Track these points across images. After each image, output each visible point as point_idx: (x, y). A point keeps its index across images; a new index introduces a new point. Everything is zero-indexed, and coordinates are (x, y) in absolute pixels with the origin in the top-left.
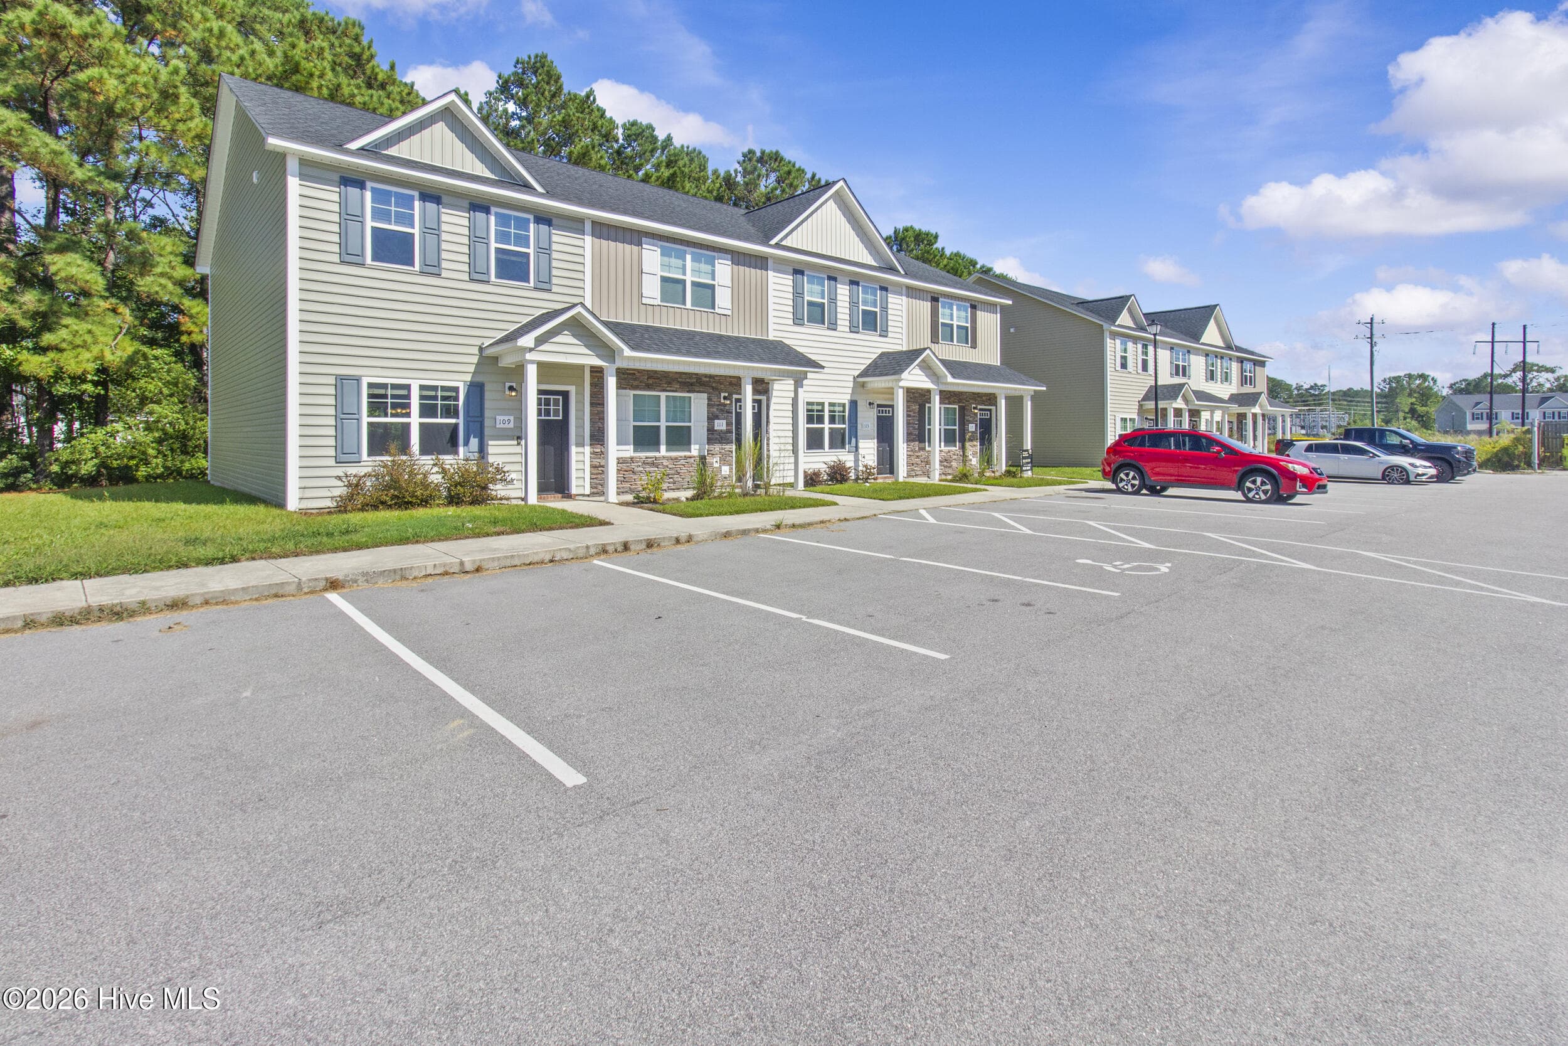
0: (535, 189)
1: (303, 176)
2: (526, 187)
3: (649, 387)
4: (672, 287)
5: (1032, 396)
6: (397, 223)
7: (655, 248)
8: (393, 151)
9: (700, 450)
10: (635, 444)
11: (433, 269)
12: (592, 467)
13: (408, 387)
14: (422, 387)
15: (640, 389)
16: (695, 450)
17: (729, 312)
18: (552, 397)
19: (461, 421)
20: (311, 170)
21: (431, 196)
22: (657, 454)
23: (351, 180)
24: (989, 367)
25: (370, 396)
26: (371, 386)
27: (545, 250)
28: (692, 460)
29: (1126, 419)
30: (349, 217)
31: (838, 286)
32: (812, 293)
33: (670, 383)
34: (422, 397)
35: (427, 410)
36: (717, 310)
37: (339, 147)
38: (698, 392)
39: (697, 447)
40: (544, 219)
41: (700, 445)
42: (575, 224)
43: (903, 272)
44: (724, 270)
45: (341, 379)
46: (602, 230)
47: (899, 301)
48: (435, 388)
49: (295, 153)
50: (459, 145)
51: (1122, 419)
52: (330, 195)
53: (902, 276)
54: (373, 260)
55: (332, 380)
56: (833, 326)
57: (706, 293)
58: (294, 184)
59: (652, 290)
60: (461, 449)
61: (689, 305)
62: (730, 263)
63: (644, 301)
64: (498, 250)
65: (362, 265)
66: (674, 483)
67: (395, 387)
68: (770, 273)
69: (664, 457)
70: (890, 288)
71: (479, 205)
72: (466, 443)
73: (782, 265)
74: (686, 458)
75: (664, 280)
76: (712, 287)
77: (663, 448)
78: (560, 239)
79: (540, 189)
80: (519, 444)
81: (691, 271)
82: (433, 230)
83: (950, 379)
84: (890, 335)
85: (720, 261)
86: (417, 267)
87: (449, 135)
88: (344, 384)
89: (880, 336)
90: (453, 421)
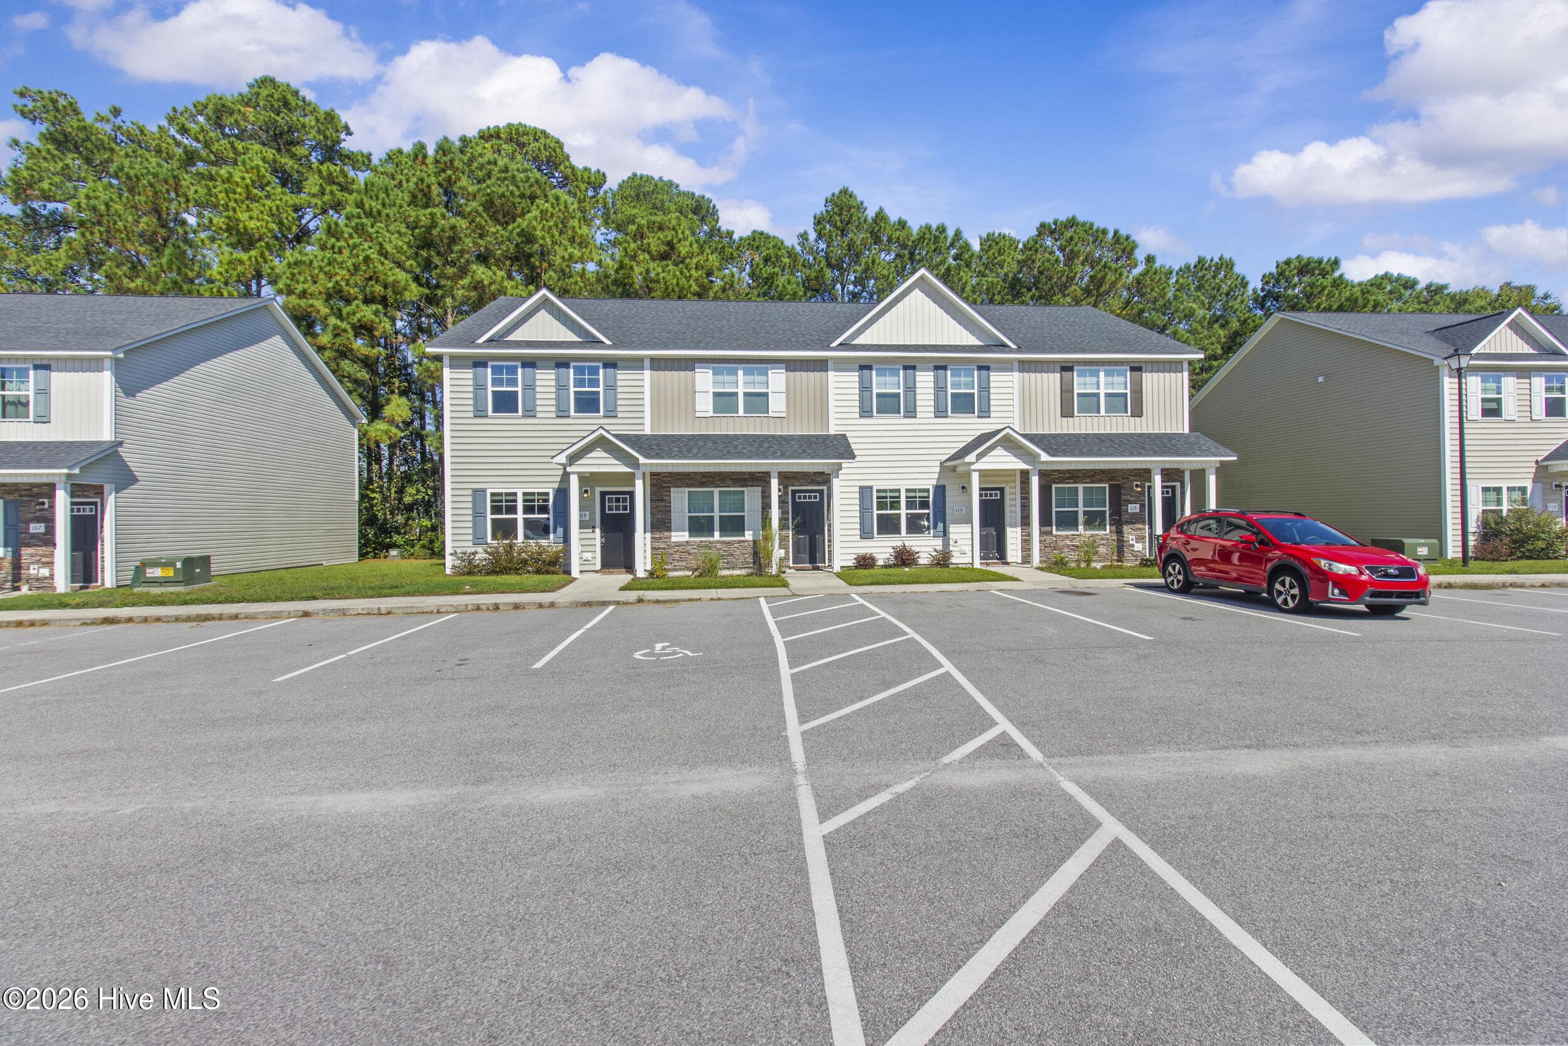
0: (602, 342)
1: (451, 367)
2: (598, 343)
3: (703, 485)
4: (724, 401)
5: (1217, 469)
6: (508, 385)
7: (707, 370)
8: (511, 338)
9: (753, 535)
10: (690, 531)
11: (530, 413)
12: (653, 549)
13: (515, 494)
14: (525, 494)
15: (695, 487)
16: (749, 536)
17: (784, 415)
18: (621, 496)
19: (551, 516)
20: (457, 362)
21: (530, 363)
22: (711, 539)
23: (479, 363)
24: (1170, 437)
25: (492, 501)
26: (493, 494)
27: (611, 387)
28: (746, 544)
29: (1498, 490)
30: (479, 387)
31: (917, 373)
32: (881, 384)
33: (723, 480)
34: (525, 501)
35: (528, 509)
36: (771, 414)
37: (472, 343)
38: (751, 486)
39: (751, 533)
40: (611, 364)
41: (754, 531)
42: (636, 364)
43: (1013, 346)
44: (777, 379)
45: (475, 491)
46: (658, 364)
47: (1010, 378)
48: (533, 494)
49: (446, 353)
50: (556, 323)
51: (1485, 490)
52: (468, 375)
53: (1011, 351)
54: (494, 412)
55: (470, 492)
56: (911, 413)
57: (758, 401)
58: (447, 373)
59: (705, 405)
60: (552, 536)
61: (741, 412)
62: (784, 371)
63: (697, 415)
64: (575, 392)
65: (486, 416)
66: (728, 563)
67: (507, 494)
68: (831, 374)
69: (718, 542)
70: (992, 366)
71: (562, 364)
72: (555, 532)
73: (843, 365)
74: (740, 542)
75: (716, 395)
76: (766, 395)
77: (717, 534)
78: (623, 377)
79: (608, 342)
80: (593, 532)
81: (741, 383)
82: (530, 387)
83: (1045, 457)
84: (992, 415)
85: (773, 371)
86: (520, 413)
87: (549, 317)
88: (478, 494)
89: (979, 417)
90: (546, 516)
